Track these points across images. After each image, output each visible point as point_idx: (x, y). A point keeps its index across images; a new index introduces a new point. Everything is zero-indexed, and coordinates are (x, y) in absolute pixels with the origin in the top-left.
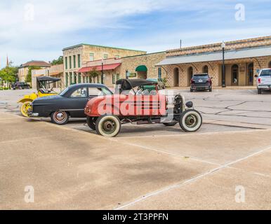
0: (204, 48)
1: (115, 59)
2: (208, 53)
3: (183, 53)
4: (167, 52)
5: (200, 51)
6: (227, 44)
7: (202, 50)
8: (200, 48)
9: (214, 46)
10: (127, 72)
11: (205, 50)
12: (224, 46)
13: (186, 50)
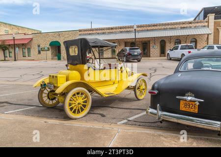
0: (112, 29)
1: (25, 34)
2: (116, 33)
3: (94, 32)
4: (80, 31)
5: (108, 31)
6: (138, 27)
7: (111, 31)
8: (109, 29)
9: (121, 28)
10: (39, 46)
11: (113, 31)
12: (135, 27)
13: (97, 30)
